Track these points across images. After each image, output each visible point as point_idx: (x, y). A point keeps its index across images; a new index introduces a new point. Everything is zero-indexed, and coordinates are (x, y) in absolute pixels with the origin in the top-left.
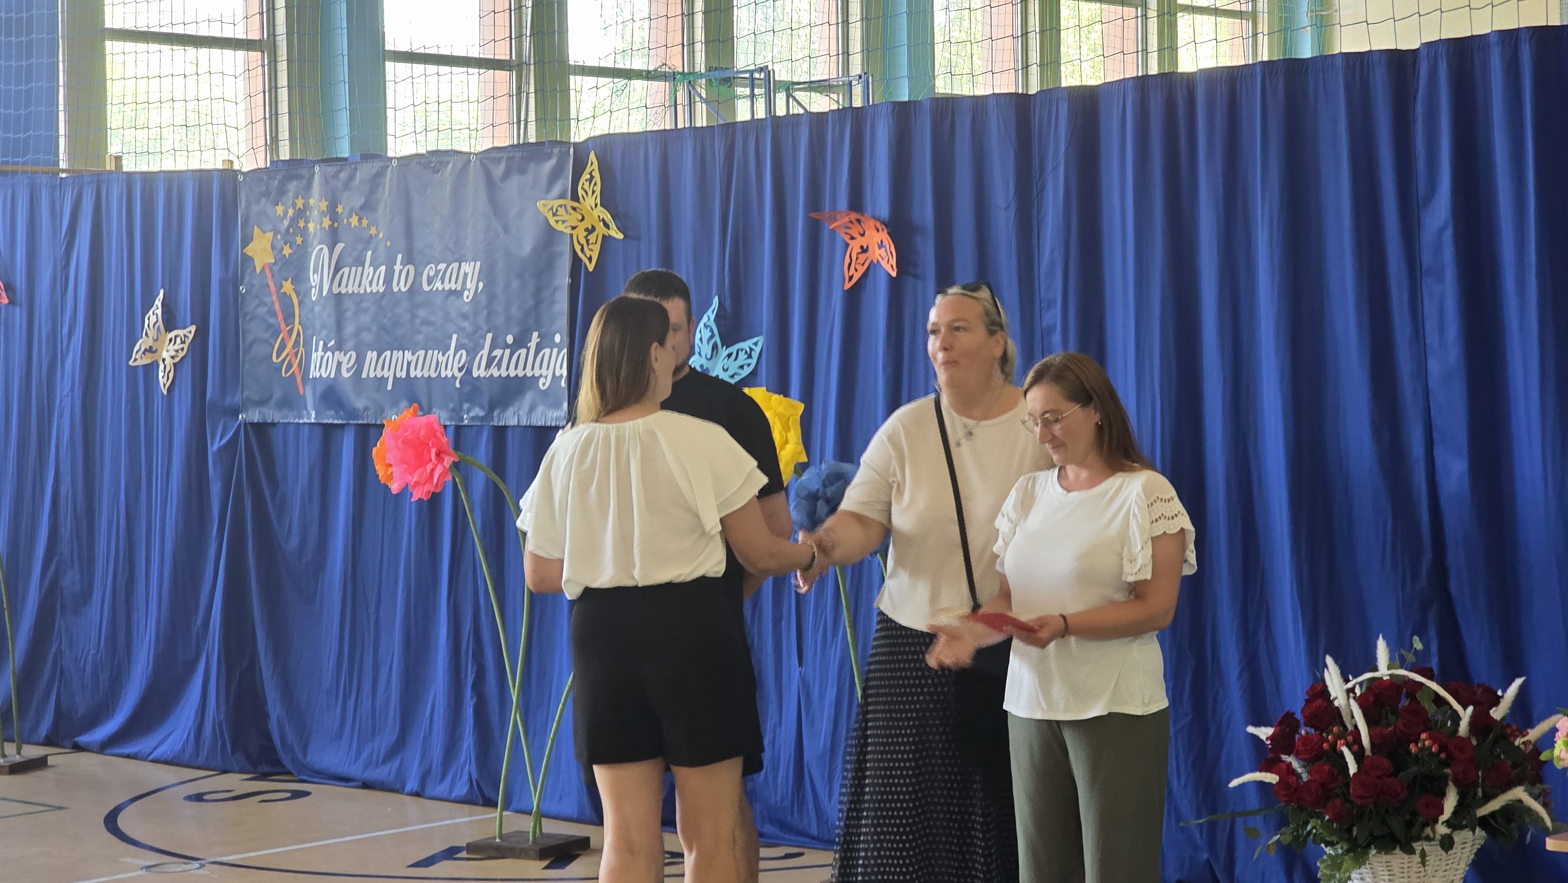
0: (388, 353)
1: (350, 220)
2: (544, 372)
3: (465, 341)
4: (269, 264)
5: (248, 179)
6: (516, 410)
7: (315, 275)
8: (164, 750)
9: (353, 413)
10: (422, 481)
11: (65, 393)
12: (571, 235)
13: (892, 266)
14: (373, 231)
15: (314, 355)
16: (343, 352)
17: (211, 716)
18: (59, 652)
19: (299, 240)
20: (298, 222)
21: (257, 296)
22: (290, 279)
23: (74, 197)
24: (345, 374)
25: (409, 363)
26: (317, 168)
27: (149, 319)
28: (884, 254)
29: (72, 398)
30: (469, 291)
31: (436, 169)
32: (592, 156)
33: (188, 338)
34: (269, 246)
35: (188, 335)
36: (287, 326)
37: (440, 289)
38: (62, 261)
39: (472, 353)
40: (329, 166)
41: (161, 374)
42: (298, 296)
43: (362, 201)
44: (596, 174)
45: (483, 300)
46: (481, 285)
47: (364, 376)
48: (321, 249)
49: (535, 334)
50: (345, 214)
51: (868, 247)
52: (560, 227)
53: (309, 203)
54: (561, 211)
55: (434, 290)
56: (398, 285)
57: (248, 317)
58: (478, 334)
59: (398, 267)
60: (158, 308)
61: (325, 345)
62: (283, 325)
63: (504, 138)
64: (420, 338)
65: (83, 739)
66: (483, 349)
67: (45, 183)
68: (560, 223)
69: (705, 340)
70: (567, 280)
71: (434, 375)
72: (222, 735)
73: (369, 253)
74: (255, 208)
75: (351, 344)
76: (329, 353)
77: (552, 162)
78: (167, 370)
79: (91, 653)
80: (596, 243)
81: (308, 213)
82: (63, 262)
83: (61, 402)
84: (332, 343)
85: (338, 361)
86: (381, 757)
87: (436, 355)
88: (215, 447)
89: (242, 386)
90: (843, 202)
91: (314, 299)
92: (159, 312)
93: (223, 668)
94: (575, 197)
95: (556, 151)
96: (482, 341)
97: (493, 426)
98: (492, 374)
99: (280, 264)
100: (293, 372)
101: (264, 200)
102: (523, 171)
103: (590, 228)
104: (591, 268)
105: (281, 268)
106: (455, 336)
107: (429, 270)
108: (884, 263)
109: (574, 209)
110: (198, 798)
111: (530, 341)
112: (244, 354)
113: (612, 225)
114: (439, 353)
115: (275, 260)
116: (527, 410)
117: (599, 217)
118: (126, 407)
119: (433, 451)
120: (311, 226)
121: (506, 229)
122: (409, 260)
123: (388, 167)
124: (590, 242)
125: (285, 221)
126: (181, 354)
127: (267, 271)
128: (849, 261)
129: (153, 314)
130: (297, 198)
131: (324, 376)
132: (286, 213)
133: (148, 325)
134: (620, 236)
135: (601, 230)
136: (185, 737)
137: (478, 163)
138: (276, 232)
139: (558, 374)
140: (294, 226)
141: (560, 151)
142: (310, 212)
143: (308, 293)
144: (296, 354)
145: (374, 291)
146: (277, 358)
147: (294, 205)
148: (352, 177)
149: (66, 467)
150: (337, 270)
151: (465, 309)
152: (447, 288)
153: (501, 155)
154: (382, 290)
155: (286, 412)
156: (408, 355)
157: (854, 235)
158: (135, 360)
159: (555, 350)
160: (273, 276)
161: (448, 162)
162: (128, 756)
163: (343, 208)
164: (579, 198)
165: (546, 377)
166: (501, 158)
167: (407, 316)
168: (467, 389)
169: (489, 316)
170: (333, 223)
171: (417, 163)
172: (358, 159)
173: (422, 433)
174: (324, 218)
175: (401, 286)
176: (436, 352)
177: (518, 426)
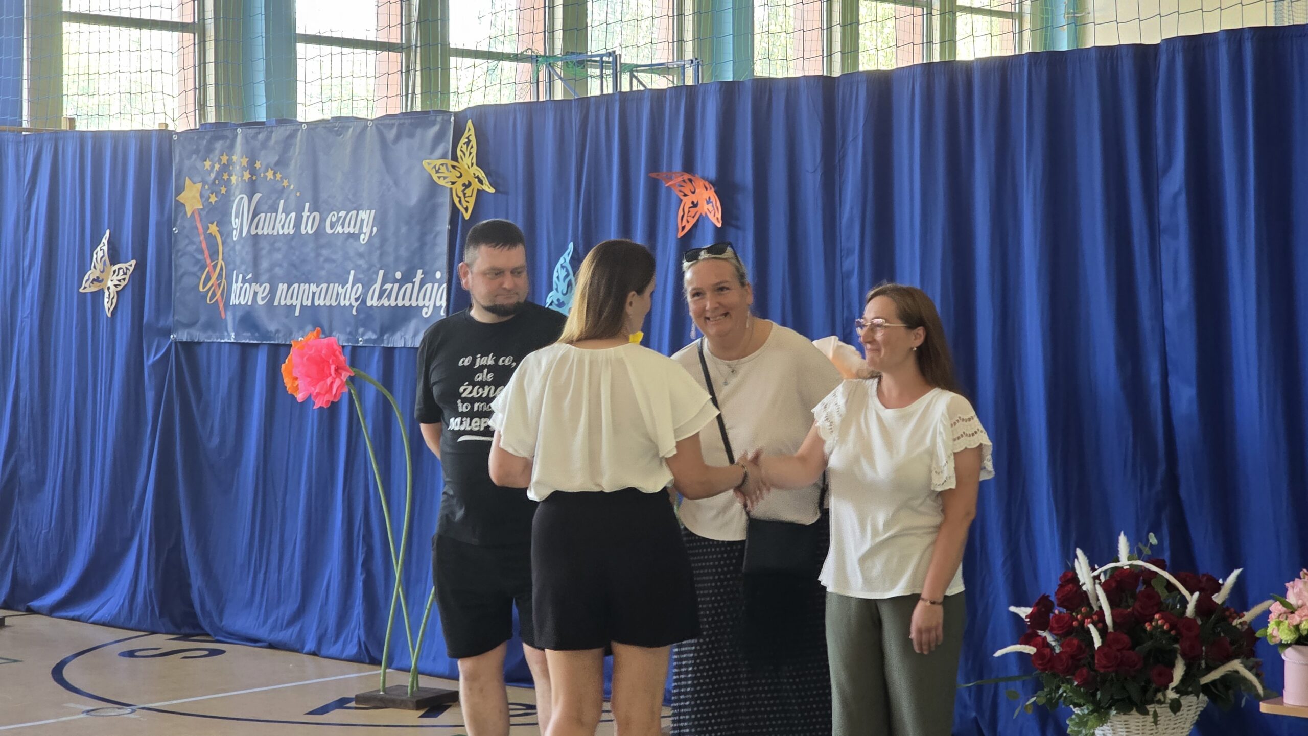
0: (296, 285)
1: (267, 174)
2: (426, 303)
3: (361, 276)
4: (198, 209)
5: (181, 139)
6: (402, 334)
7: (237, 219)
8: (104, 613)
9: (266, 335)
10: (323, 392)
11: (25, 315)
12: (451, 189)
13: (718, 218)
14: (285, 183)
15: (234, 286)
16: (258, 284)
17: (143, 586)
18: (17, 530)
19: (223, 190)
20: (223, 175)
21: (187, 237)
22: (215, 223)
23: (36, 150)
24: (260, 302)
25: (314, 294)
26: (239, 130)
27: (96, 254)
28: (711, 209)
29: (31, 319)
30: (365, 234)
31: (339, 133)
32: (470, 124)
33: (129, 270)
34: (198, 195)
35: (129, 267)
36: (212, 262)
37: (341, 232)
38: (24, 204)
39: (367, 286)
40: (249, 128)
41: (106, 300)
42: (221, 237)
43: (277, 158)
44: (473, 138)
45: (377, 242)
46: (375, 229)
47: (276, 303)
48: (242, 198)
49: (420, 272)
50: (262, 169)
51: (697, 204)
52: (441, 182)
53: (232, 160)
54: (443, 169)
55: (336, 233)
56: (305, 229)
57: (180, 254)
58: (372, 270)
59: (306, 214)
60: (104, 245)
61: (244, 277)
62: (208, 261)
63: (396, 108)
64: (323, 273)
65: (35, 604)
66: (376, 283)
67: (11, 140)
68: (442, 178)
69: (562, 278)
70: (447, 227)
71: (334, 304)
72: (151, 601)
73: (282, 202)
74: (187, 163)
75: (265, 277)
76: (247, 285)
77: (436, 128)
78: (112, 296)
79: (43, 532)
80: (471, 196)
81: (231, 168)
82: (26, 206)
83: (22, 322)
84: (250, 276)
85: (255, 291)
86: (284, 624)
87: (337, 288)
88: (152, 360)
89: (174, 310)
90: (678, 164)
91: (235, 239)
92: (106, 248)
93: (154, 546)
94: (455, 158)
95: (439, 119)
96: (375, 276)
97: (383, 347)
98: (383, 304)
99: (207, 210)
100: (217, 300)
101: (194, 157)
102: (411, 135)
103: (467, 183)
104: (467, 216)
105: (208, 213)
106: (352, 272)
107: (332, 217)
108: (711, 216)
109: (454, 167)
110: (131, 654)
111: (415, 277)
112: (176, 284)
113: (486, 181)
114: (339, 286)
115: (203, 206)
116: (411, 336)
117: (474, 174)
118: (76, 328)
119: (333, 367)
120: (234, 179)
121: (396, 183)
122: (315, 208)
123: (299, 129)
124: (467, 195)
125: (211, 174)
126: (123, 283)
127: (197, 216)
128: (682, 214)
129: (101, 250)
130: (222, 155)
131: (243, 303)
132: (213, 167)
133: (96, 259)
134: (492, 190)
135: (476, 185)
136: (121, 603)
137: (374, 128)
138: (204, 183)
139: (438, 305)
140: (220, 178)
141: (443, 119)
142: (233, 167)
143: (230, 234)
144: (219, 285)
145: (286, 233)
146: (203, 288)
147: (220, 160)
148: (268, 138)
149: (24, 375)
150: (255, 215)
151: (362, 249)
152: (346, 232)
153: (393, 121)
154: (292, 232)
155: (210, 333)
156: (313, 287)
157: (687, 193)
158: (85, 288)
159: (436, 285)
160: (201, 220)
161: (349, 127)
162: (73, 619)
163: (261, 164)
164: (457, 158)
165: (428, 307)
166: (393, 124)
167: (312, 255)
168: (362, 316)
169: (381, 255)
170: (252, 176)
171: (323, 127)
172: (274, 123)
173: (323, 352)
174: (244, 172)
175: (308, 229)
176: (337, 285)
177: (404, 347)
